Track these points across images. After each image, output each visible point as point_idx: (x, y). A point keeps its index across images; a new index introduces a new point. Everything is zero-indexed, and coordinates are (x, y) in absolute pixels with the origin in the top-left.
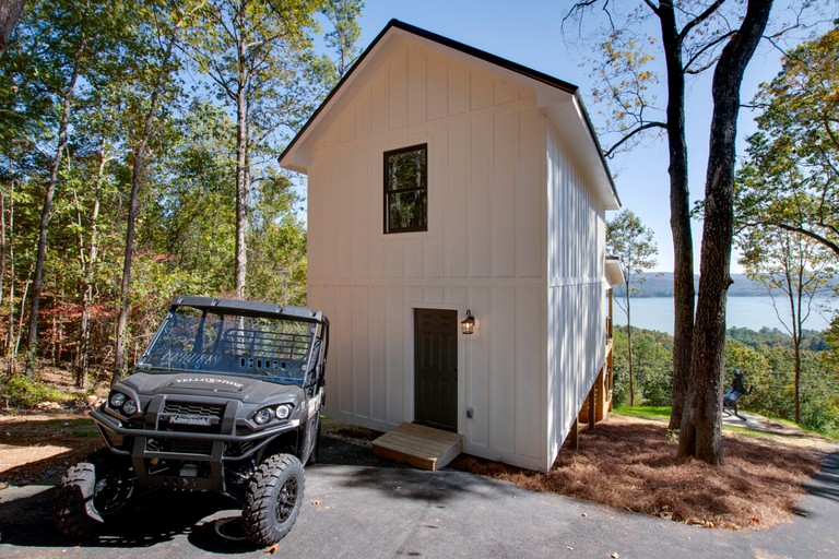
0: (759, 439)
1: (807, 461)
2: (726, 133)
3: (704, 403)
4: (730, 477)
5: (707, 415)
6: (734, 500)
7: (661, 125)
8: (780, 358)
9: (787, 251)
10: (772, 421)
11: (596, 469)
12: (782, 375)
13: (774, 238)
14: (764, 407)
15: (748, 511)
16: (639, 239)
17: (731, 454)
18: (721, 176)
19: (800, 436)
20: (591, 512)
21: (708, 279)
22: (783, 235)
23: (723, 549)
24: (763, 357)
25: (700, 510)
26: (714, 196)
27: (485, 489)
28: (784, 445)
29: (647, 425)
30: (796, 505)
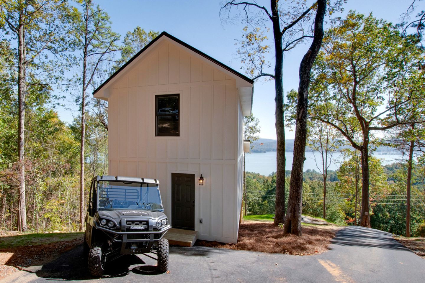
0: (311, 227)
1: (331, 233)
2: (305, 94)
3: (295, 211)
4: (305, 240)
5: (296, 215)
6: (308, 246)
7: (272, 76)
8: (316, 186)
9: (321, 131)
10: (314, 219)
11: (254, 241)
12: (317, 195)
13: (315, 125)
14: (308, 213)
15: (314, 249)
16: (251, 124)
17: (303, 233)
18: (303, 114)
19: (327, 225)
20: (261, 255)
21: (297, 158)
22: (319, 123)
23: (308, 260)
24: (308, 186)
25: (298, 251)
26: (300, 122)
27: (218, 251)
28: (321, 229)
29: (263, 223)
30: (328, 247)
